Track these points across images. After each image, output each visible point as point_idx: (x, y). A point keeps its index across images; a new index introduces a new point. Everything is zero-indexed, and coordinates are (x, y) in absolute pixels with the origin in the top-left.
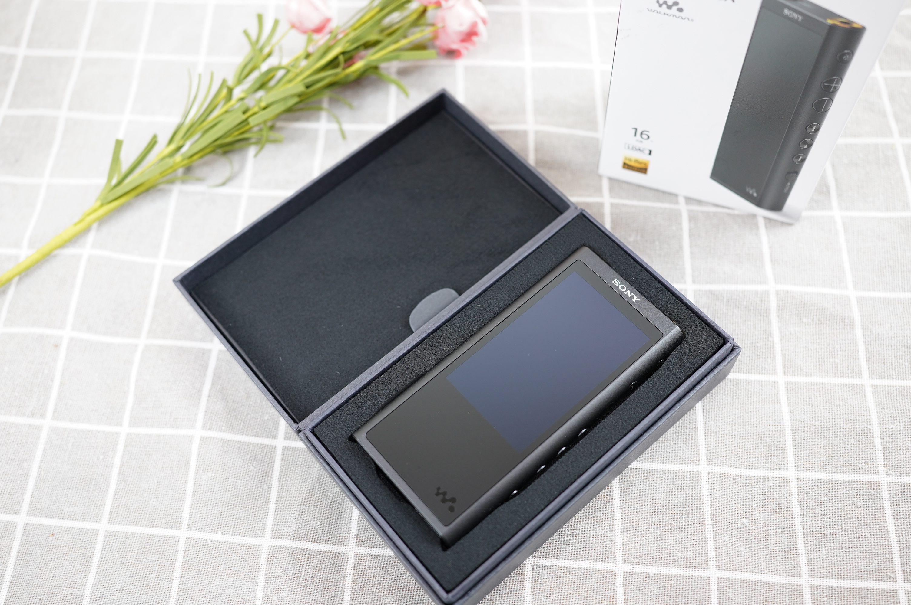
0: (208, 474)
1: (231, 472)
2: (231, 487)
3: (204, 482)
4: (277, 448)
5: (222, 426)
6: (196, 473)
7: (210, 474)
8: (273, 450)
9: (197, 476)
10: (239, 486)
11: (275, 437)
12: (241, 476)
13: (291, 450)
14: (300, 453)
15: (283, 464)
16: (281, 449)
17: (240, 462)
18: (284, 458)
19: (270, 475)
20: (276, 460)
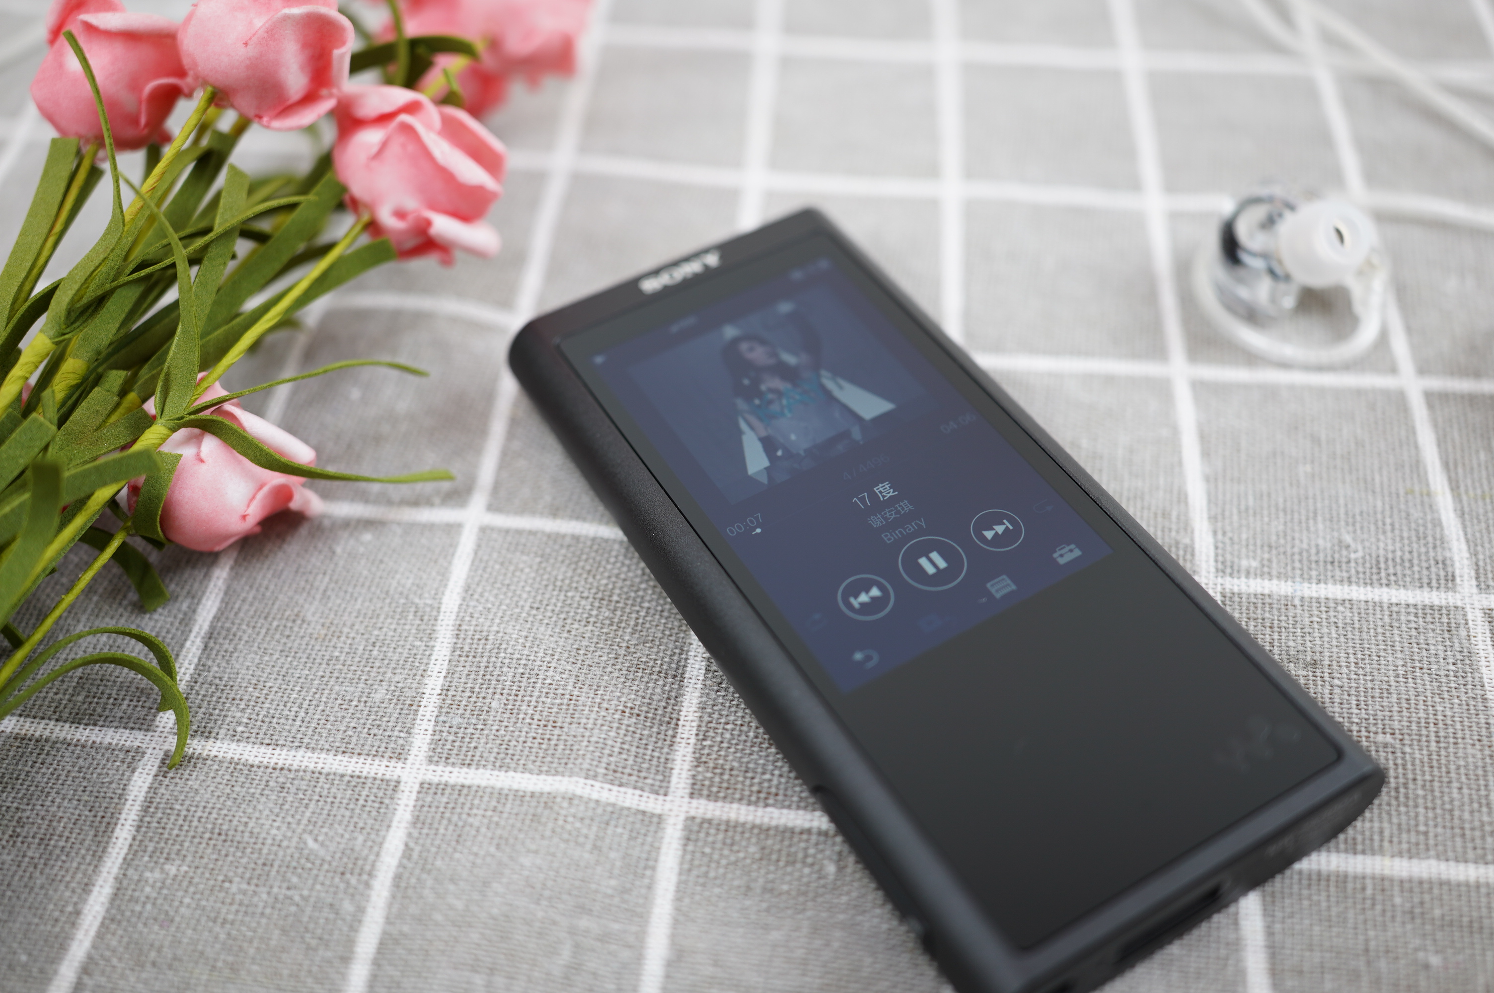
0: (167, 867)
1: (244, 861)
2: (234, 908)
3: (148, 889)
4: (402, 787)
5: (239, 723)
6: (127, 863)
7: (172, 869)
8: (389, 792)
9: (130, 872)
10: (261, 904)
11: (400, 755)
12: (273, 873)
13: (447, 792)
14: (476, 802)
15: (416, 834)
16: (416, 787)
17: (278, 828)
18: (422, 818)
19: (367, 868)
20: (394, 824)
